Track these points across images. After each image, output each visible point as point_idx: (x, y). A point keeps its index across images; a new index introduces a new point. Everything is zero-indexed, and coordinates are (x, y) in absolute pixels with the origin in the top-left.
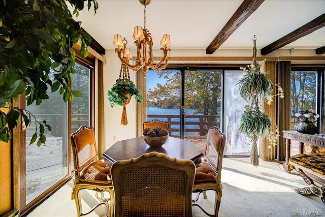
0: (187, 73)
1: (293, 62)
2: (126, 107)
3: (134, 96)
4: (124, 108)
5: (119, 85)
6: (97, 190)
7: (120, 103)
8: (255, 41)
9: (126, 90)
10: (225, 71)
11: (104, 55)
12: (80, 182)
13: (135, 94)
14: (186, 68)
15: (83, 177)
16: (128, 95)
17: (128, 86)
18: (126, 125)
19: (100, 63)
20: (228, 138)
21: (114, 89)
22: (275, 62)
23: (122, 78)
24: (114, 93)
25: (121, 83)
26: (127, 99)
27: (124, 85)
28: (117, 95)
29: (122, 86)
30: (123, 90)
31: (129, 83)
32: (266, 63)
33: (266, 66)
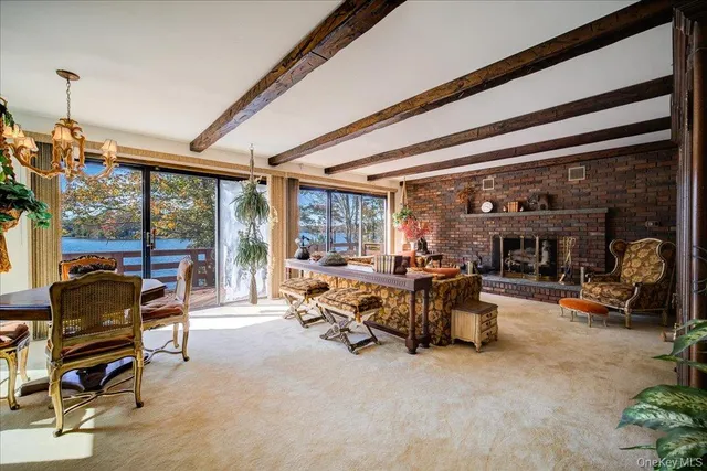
0: (154, 176)
1: (301, 180)
8: (252, 151)
9: (8, 201)
10: (222, 181)
13: (33, 209)
14: (153, 169)
16: (13, 212)
17: (14, 193)
18: (7, 271)
20: (227, 277)
22: (282, 178)
26: (10, 218)
30: (2, 201)
31: (16, 189)
32: (273, 177)
33: (273, 182)
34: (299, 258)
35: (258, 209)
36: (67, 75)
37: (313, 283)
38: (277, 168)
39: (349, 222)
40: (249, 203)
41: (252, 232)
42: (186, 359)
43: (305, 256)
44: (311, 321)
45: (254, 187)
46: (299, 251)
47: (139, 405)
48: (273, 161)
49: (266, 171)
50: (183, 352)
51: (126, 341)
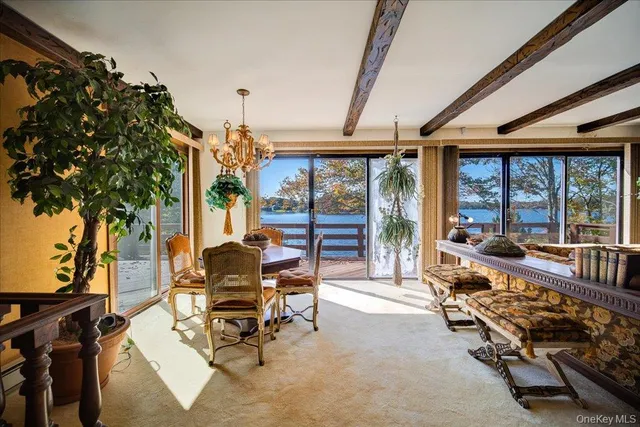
1: (461, 146)
2: (230, 210)
3: (241, 197)
4: (228, 212)
5: (220, 183)
6: (193, 293)
7: (221, 206)
8: (396, 123)
9: (229, 189)
10: (371, 160)
11: (200, 140)
12: (176, 286)
13: (243, 194)
14: (315, 156)
15: (178, 282)
16: (232, 196)
17: (232, 184)
19: (196, 151)
20: (376, 253)
21: (213, 188)
22: (436, 147)
23: (224, 173)
24: (214, 193)
25: (223, 180)
26: (230, 201)
27: (227, 183)
28: (217, 196)
29: (224, 184)
30: (226, 189)
32: (425, 148)
33: (424, 153)
34: (453, 240)
35: (401, 184)
36: (243, 92)
37: (464, 275)
38: (429, 138)
39: (554, 195)
40: (391, 178)
41: (396, 209)
42: (316, 329)
43: (461, 239)
44: (461, 323)
45: (397, 162)
46: (453, 232)
47: (261, 363)
48: (425, 131)
49: (416, 143)
50: (313, 321)
51: (251, 304)
